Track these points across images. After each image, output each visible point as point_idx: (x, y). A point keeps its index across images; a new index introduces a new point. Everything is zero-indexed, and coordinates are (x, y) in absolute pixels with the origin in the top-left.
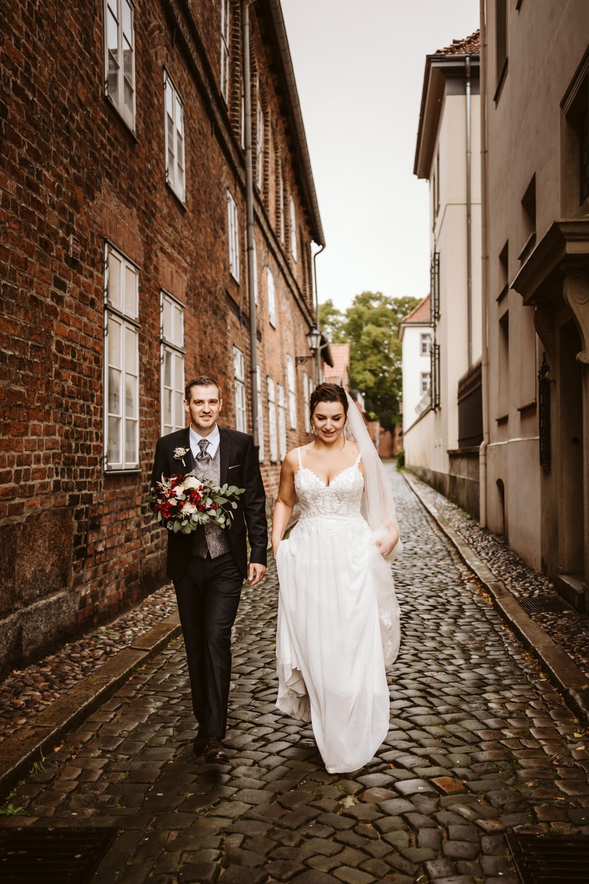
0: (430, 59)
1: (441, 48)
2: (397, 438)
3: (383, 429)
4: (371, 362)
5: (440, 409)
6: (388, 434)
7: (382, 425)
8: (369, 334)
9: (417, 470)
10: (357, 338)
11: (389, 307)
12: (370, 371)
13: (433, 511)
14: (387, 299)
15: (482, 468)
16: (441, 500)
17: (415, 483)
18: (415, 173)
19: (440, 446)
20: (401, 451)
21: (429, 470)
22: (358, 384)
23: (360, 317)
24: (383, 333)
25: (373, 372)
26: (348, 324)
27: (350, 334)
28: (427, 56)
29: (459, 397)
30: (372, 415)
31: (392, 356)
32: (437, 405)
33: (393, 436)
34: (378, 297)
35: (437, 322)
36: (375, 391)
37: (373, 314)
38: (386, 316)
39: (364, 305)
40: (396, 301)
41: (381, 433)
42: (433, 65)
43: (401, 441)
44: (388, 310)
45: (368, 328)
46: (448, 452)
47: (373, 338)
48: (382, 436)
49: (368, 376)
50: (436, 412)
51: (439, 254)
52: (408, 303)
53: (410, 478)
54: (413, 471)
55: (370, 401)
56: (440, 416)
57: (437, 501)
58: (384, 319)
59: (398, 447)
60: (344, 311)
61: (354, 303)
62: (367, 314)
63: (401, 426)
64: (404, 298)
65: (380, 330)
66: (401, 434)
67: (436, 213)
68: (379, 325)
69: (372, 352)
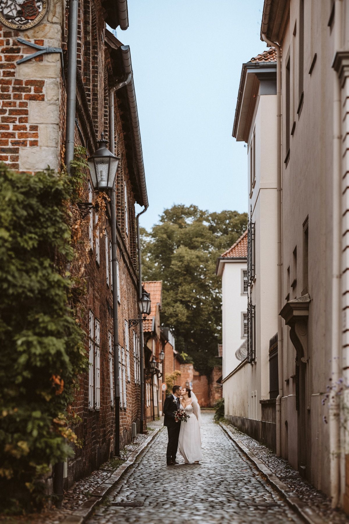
0: (245, 67)
1: (255, 56)
2: (215, 385)
3: (197, 373)
4: (184, 292)
5: (255, 363)
6: (204, 378)
7: (196, 369)
8: (180, 258)
9: (237, 421)
10: (167, 261)
11: (206, 224)
12: (182, 302)
13: (246, 450)
14: (203, 213)
15: (278, 413)
16: (255, 444)
17: (233, 433)
18: (234, 135)
19: (255, 396)
20: (220, 400)
21: (247, 419)
22: (167, 318)
23: (170, 237)
24: (198, 257)
25: (186, 304)
26: (155, 245)
27: (157, 257)
28: (243, 64)
29: (270, 355)
30: (184, 355)
31: (209, 283)
32: (253, 360)
33: (210, 381)
34: (193, 211)
35: (253, 284)
36: (187, 326)
37: (186, 234)
38: (202, 236)
39: (175, 222)
40: (214, 216)
41: (195, 377)
42: (249, 71)
43: (220, 389)
44: (204, 228)
45: (180, 250)
46: (261, 402)
47: (186, 263)
48: (196, 381)
49: (180, 308)
50: (252, 365)
51: (254, 224)
52: (230, 218)
53: (229, 429)
54: (232, 422)
55: (181, 338)
56: (255, 369)
57: (251, 444)
58: (200, 239)
59: (217, 395)
60: (149, 230)
61: (162, 220)
62: (178, 233)
63: (220, 370)
64: (224, 212)
65: (194, 253)
66: (220, 381)
67: (253, 184)
68: (193, 247)
69: (185, 279)
